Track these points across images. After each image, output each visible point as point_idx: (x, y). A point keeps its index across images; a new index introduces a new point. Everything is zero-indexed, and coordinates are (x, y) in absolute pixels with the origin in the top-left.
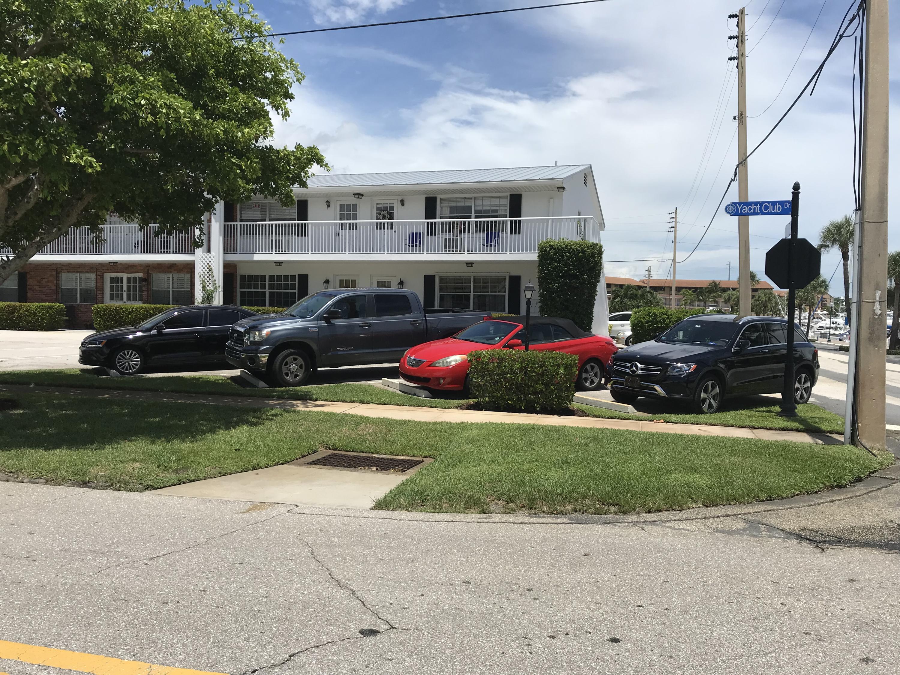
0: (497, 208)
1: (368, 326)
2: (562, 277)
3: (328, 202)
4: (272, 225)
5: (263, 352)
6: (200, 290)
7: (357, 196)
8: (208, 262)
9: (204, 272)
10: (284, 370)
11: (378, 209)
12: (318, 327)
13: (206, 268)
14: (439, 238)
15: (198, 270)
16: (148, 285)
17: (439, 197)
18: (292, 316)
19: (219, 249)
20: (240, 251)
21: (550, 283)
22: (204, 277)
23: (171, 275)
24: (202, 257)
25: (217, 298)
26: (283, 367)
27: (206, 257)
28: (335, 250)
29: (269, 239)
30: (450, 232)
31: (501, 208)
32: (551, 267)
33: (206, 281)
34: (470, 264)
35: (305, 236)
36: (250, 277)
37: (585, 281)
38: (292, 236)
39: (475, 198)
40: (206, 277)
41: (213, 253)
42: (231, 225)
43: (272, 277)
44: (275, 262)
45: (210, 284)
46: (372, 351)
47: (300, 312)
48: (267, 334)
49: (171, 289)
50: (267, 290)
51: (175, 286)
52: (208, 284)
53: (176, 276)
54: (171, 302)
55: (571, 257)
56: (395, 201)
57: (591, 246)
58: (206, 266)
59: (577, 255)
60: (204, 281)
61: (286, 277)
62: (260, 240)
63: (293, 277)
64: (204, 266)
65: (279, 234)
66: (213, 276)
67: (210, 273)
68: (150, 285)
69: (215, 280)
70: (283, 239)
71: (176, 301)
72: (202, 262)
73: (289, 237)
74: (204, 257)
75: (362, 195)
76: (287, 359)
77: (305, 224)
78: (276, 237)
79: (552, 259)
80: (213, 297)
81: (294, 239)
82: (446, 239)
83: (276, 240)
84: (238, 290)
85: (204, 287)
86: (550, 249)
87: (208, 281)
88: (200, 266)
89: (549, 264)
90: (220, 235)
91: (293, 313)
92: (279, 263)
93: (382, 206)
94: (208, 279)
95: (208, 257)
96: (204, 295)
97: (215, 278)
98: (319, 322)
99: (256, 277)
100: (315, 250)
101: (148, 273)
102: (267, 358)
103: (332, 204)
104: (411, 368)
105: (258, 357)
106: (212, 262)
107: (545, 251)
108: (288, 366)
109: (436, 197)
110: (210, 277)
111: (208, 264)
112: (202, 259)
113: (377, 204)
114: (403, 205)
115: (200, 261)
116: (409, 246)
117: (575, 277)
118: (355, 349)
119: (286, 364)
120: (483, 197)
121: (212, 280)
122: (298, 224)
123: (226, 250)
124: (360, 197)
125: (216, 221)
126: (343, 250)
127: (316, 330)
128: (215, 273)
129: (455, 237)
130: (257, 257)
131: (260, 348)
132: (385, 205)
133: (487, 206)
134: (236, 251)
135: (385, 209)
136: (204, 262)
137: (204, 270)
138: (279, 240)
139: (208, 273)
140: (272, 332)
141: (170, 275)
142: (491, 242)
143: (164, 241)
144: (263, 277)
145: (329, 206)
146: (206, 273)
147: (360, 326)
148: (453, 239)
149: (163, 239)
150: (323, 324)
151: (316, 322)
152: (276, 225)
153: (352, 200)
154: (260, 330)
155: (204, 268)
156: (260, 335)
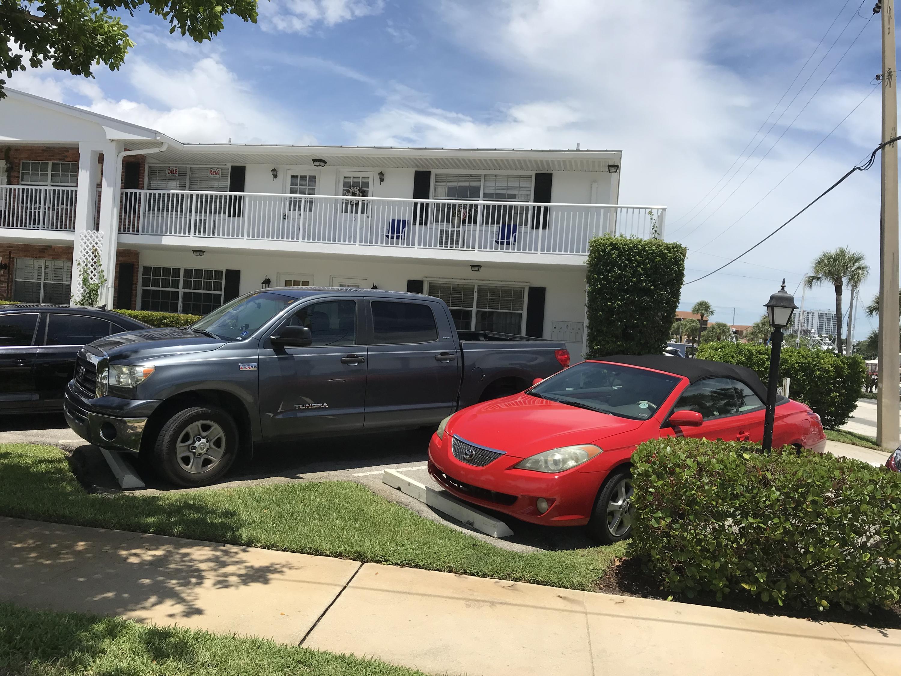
0: (516, 192)
1: (360, 362)
2: (626, 291)
3: (274, 170)
4: (192, 195)
5: (136, 413)
6: (79, 284)
7: (318, 163)
8: (94, 243)
9: (87, 259)
10: (181, 450)
11: (346, 184)
12: (258, 361)
13: (90, 253)
14: (431, 229)
15: (79, 254)
16: (9, 273)
17: (434, 172)
18: (207, 335)
19: (111, 226)
20: (143, 231)
21: (609, 300)
22: (86, 265)
23: (44, 261)
24: (85, 237)
25: (104, 297)
26: (179, 445)
27: (91, 237)
28: (282, 236)
29: (186, 218)
30: (448, 221)
31: (521, 192)
32: (612, 276)
33: (89, 272)
34: (476, 266)
35: (239, 216)
36: (157, 270)
37: (662, 299)
38: (220, 216)
39: (485, 176)
40: (89, 265)
41: (101, 231)
42: (131, 193)
43: (188, 272)
44: (194, 251)
45: (95, 275)
46: (362, 410)
47: (223, 326)
48: (146, 374)
49: (42, 282)
50: (181, 290)
51: (50, 276)
52: (92, 275)
53: (51, 263)
54: (41, 299)
55: (643, 262)
56: (371, 175)
57: (673, 248)
58: (90, 250)
59: (652, 260)
60: (86, 271)
61: (209, 273)
62: (171, 218)
63: (218, 273)
64: (87, 249)
65: (201, 212)
66: (100, 265)
67: (95, 260)
68: (12, 274)
69: (102, 271)
70: (209, 219)
71: (48, 299)
72: (85, 243)
73: (215, 216)
74: (88, 237)
75: (325, 162)
76: (189, 429)
77: (240, 197)
78: (196, 215)
79: (614, 263)
80: (97, 295)
81: (223, 220)
82: (442, 231)
83: (196, 220)
84: (140, 288)
85: (85, 281)
86: (612, 250)
87: (92, 272)
88: (81, 249)
89: (609, 271)
90: (114, 206)
91: (208, 330)
92: (199, 252)
93: (351, 180)
94: (92, 269)
95: (94, 237)
96: (85, 291)
97: (102, 268)
98: (261, 351)
99: (167, 271)
100: (252, 235)
101: (10, 257)
102: (144, 424)
103: (280, 175)
104: (465, 464)
105: (125, 422)
106: (99, 244)
107: (604, 251)
108: (190, 442)
109: (429, 173)
110: (95, 266)
111: (93, 246)
112: (85, 240)
113: (345, 177)
114: (382, 180)
115: (82, 242)
116: (387, 236)
117: (646, 292)
118: (330, 407)
119: (186, 438)
120: (496, 176)
121: (98, 270)
122: (230, 197)
123: (122, 230)
124: (322, 164)
125: (109, 185)
126: (294, 237)
127: (253, 367)
128: (104, 261)
129: (455, 229)
130: (168, 240)
131: (128, 404)
132: (355, 180)
133: (501, 188)
134: (138, 231)
135: (356, 185)
136: (88, 243)
137: (87, 256)
138: (200, 221)
139: (93, 259)
140: (158, 369)
141: (42, 262)
142: (508, 238)
143: (35, 212)
144: (176, 271)
145: (275, 176)
146: (90, 259)
147: (343, 362)
148: (453, 232)
149: (33, 210)
150: (269, 354)
151: (255, 351)
152: (197, 196)
153: (310, 170)
154: (131, 365)
155: (87, 253)
156: (132, 374)
